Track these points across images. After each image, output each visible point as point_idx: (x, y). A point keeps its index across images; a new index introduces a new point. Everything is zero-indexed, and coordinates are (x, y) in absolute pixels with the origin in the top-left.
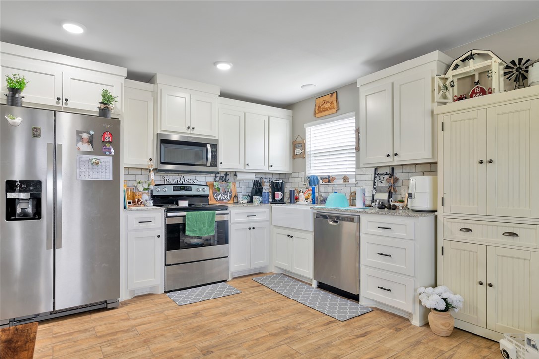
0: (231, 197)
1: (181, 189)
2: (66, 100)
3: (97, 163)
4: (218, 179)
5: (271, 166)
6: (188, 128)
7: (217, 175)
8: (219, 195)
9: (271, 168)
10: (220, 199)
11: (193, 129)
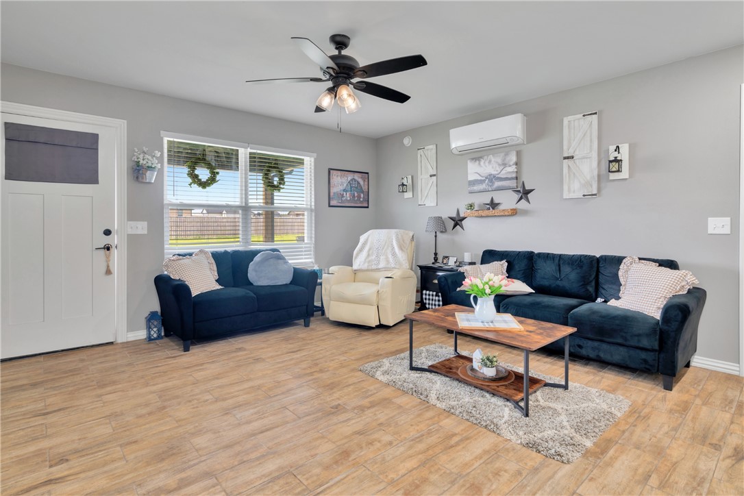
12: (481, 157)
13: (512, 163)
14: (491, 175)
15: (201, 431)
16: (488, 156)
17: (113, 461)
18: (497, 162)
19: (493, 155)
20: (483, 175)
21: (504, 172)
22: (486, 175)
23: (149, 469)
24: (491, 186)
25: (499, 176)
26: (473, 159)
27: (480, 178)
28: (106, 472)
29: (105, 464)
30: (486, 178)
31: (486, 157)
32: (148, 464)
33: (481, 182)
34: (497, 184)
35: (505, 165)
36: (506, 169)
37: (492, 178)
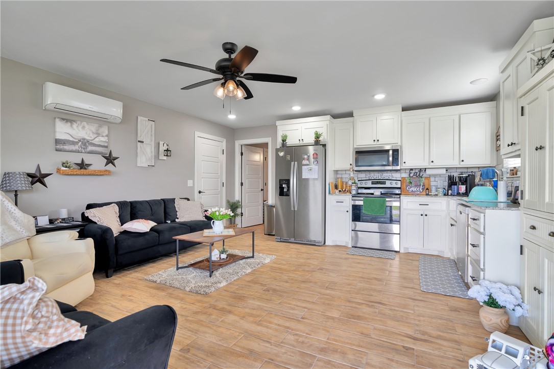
0: (423, 189)
1: (377, 183)
2: (302, 140)
3: (311, 170)
4: (412, 175)
5: (463, 161)
6: (374, 141)
7: (411, 172)
8: (411, 187)
9: (462, 163)
10: (412, 191)
11: (378, 140)
12: (74, 121)
13: (104, 135)
14: (84, 139)
15: (328, 318)
16: (81, 122)
17: (380, 330)
18: (91, 130)
19: (88, 123)
20: (76, 137)
21: (97, 139)
22: (80, 138)
23: (367, 316)
24: (84, 149)
25: (93, 142)
26: (63, 119)
27: (71, 139)
28: (386, 326)
29: (384, 331)
30: (80, 141)
31: (79, 122)
32: (366, 318)
33: (74, 143)
34: (90, 148)
35: (98, 134)
36: (99, 137)
37: (85, 143)
